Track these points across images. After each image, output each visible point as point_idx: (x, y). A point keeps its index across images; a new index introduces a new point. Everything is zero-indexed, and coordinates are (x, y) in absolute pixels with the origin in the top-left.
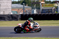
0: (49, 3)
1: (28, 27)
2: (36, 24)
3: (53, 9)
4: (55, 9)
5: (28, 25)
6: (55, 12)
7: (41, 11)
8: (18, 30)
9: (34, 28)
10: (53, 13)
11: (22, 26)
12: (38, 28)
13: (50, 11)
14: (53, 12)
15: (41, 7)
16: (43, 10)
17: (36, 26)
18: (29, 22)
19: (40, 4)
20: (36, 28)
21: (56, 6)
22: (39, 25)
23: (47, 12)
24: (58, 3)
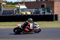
0: (11, 4)
1: (27, 28)
2: (36, 25)
3: (14, 10)
4: (17, 11)
5: (27, 26)
6: (17, 13)
7: (2, 13)
8: (18, 31)
9: (33, 29)
10: (15, 15)
11: (21, 27)
12: (37, 29)
13: (11, 12)
14: (14, 13)
15: (2, 8)
16: (4, 11)
17: (36, 27)
18: (29, 23)
19: (2, 5)
20: (36, 29)
21: (18, 7)
22: (38, 26)
23: (8, 13)
24: (19, 4)
